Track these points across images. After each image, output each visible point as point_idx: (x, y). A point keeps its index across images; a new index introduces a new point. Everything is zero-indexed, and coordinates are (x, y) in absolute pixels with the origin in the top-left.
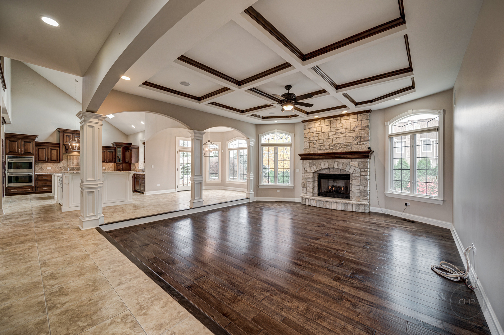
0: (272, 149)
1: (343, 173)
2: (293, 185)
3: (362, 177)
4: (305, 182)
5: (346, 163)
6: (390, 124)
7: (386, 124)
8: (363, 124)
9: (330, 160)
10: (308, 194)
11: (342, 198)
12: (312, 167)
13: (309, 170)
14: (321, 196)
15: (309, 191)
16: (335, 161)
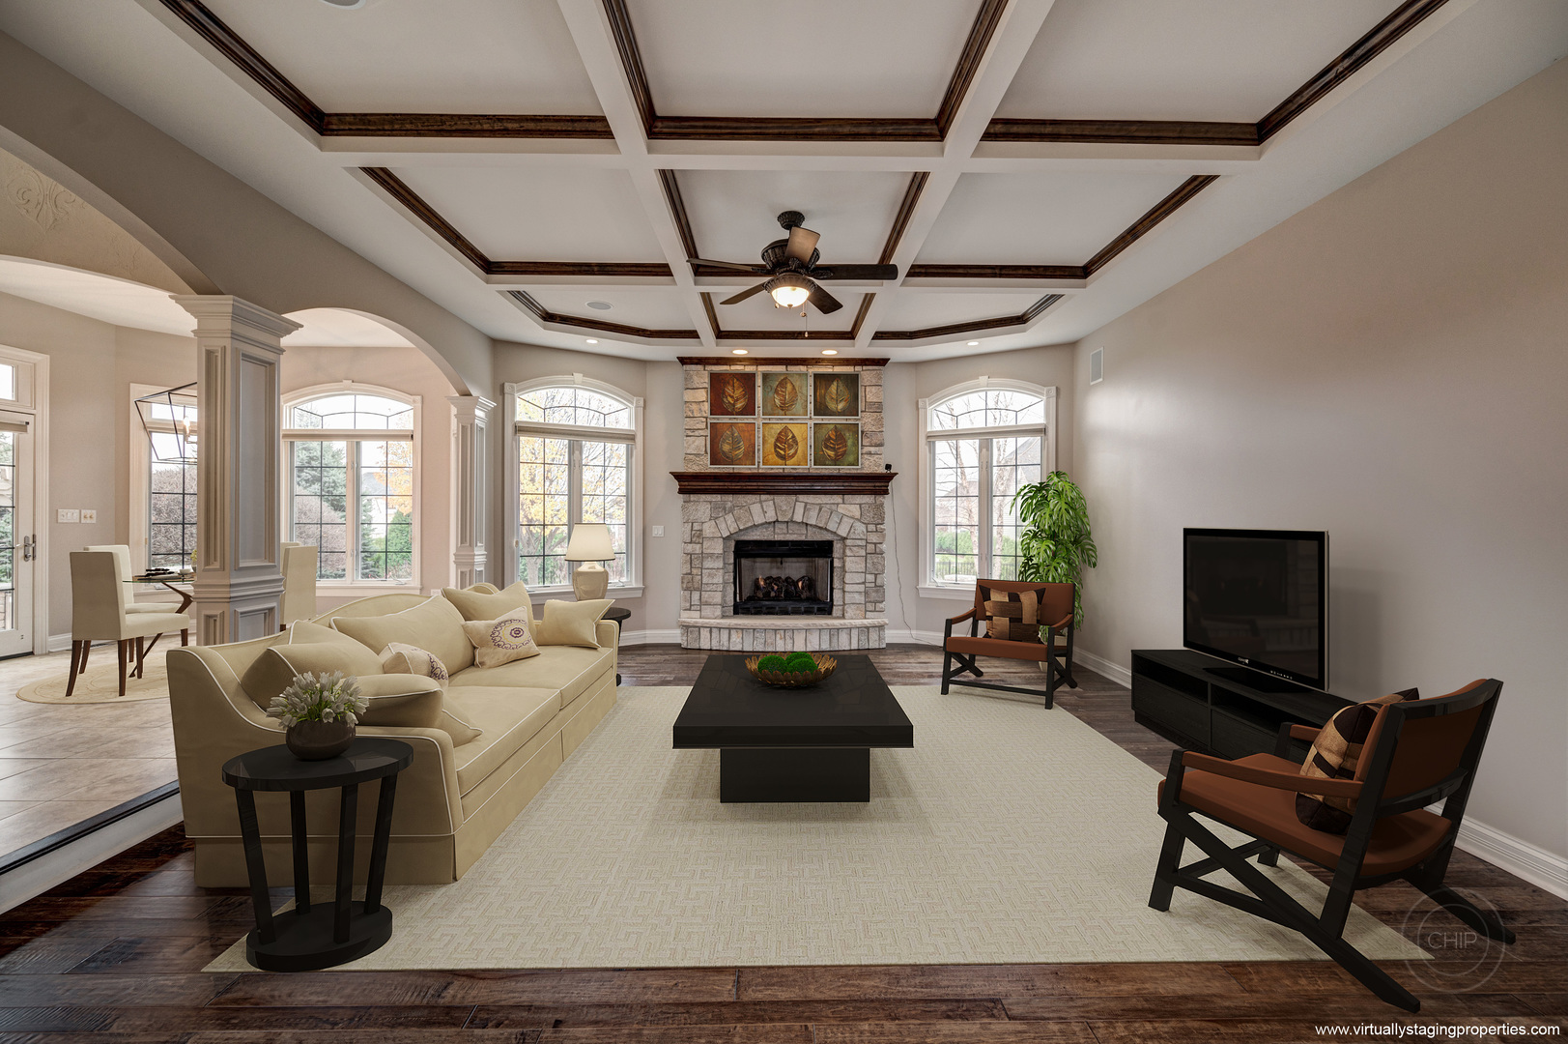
0: (557, 447)
1: (815, 539)
2: (642, 586)
3: (871, 548)
4: (695, 571)
5: (828, 506)
6: (930, 404)
7: (920, 404)
8: (868, 396)
9: (783, 497)
10: (707, 611)
11: (808, 612)
12: (722, 519)
13: (709, 529)
14: (743, 613)
15: (710, 600)
16: (796, 501)
